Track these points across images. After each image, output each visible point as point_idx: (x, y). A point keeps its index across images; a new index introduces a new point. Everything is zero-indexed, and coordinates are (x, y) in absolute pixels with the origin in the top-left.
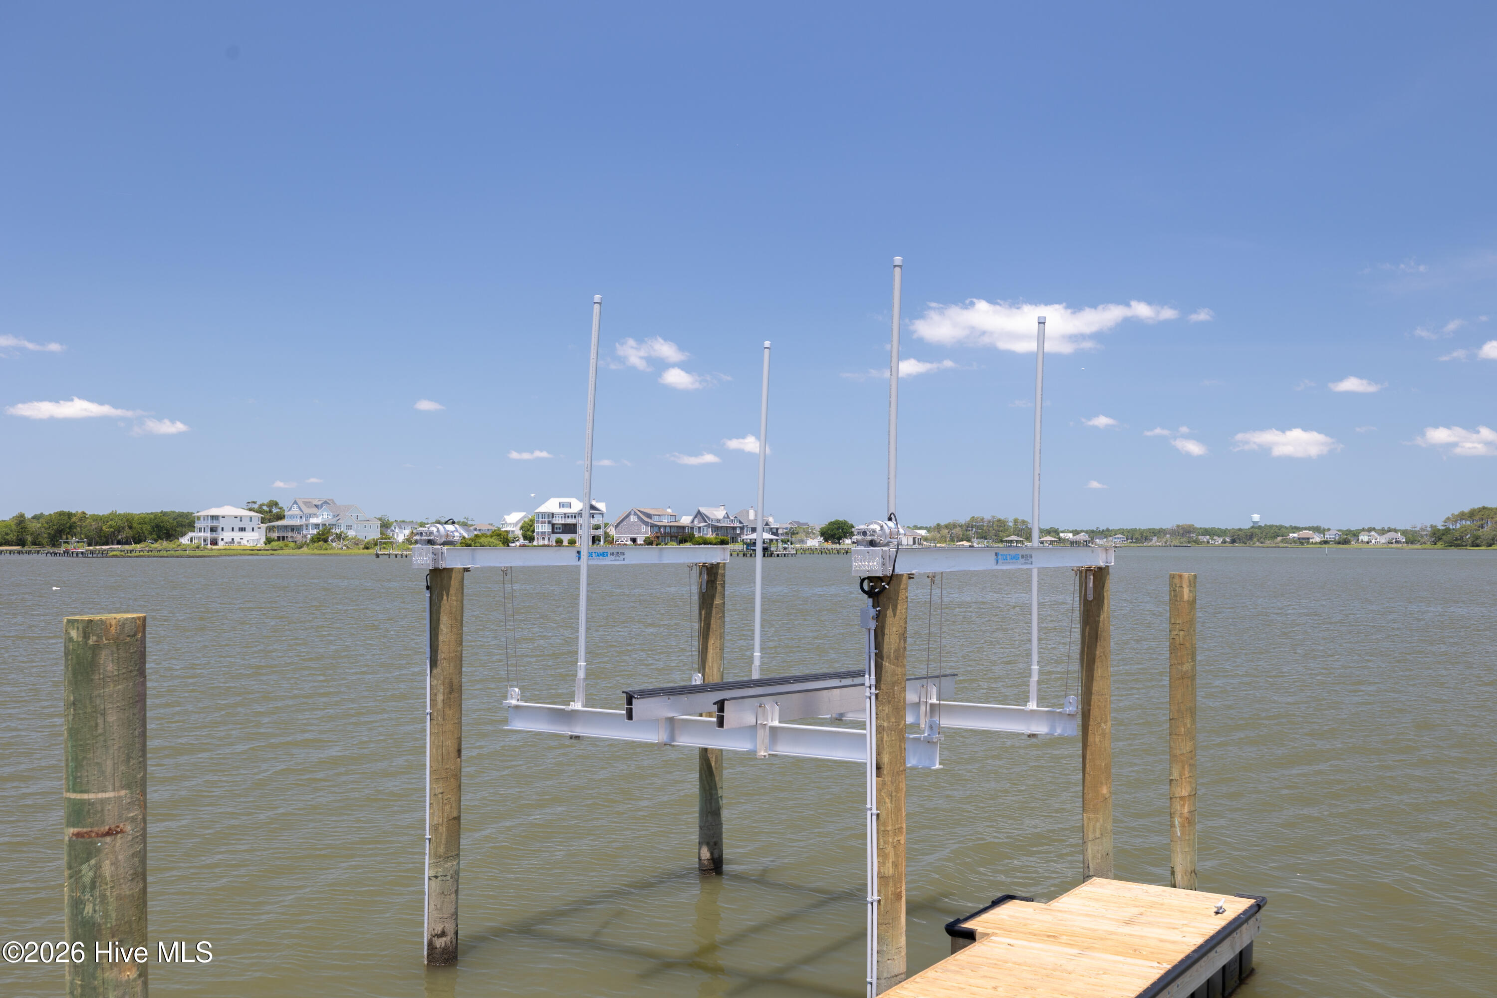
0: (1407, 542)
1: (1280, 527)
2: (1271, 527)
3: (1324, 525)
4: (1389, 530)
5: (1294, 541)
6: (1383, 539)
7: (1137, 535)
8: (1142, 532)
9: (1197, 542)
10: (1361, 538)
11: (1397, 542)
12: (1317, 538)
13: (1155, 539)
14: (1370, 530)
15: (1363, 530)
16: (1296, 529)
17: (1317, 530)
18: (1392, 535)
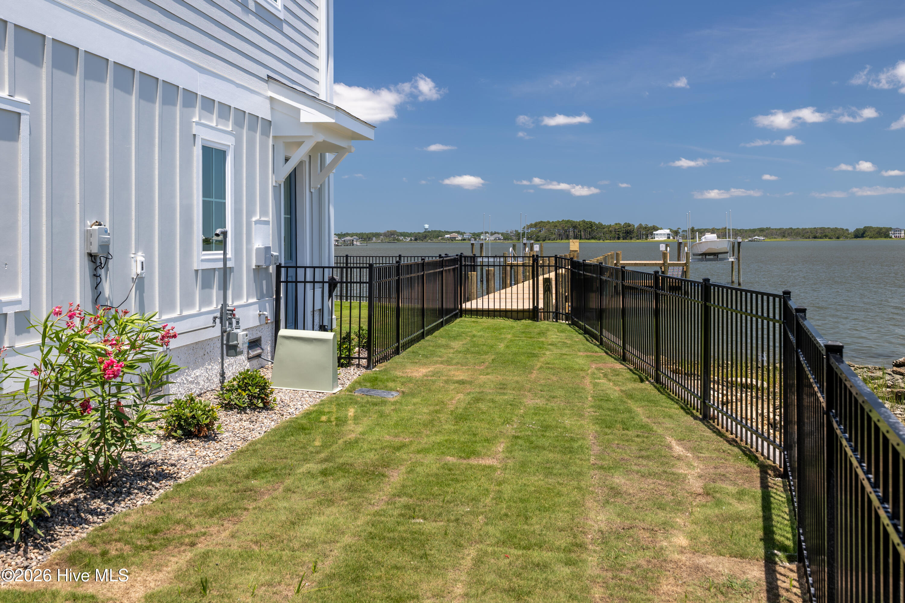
0: (504, 239)
1: (440, 232)
2: (435, 231)
3: (462, 231)
4: (495, 233)
5: (448, 239)
6: (492, 238)
7: (365, 237)
8: (367, 235)
9: (398, 240)
10: (482, 237)
11: (499, 239)
12: (460, 238)
13: (374, 239)
14: (486, 233)
15: (482, 233)
16: (448, 233)
17: (458, 233)
18: (496, 235)
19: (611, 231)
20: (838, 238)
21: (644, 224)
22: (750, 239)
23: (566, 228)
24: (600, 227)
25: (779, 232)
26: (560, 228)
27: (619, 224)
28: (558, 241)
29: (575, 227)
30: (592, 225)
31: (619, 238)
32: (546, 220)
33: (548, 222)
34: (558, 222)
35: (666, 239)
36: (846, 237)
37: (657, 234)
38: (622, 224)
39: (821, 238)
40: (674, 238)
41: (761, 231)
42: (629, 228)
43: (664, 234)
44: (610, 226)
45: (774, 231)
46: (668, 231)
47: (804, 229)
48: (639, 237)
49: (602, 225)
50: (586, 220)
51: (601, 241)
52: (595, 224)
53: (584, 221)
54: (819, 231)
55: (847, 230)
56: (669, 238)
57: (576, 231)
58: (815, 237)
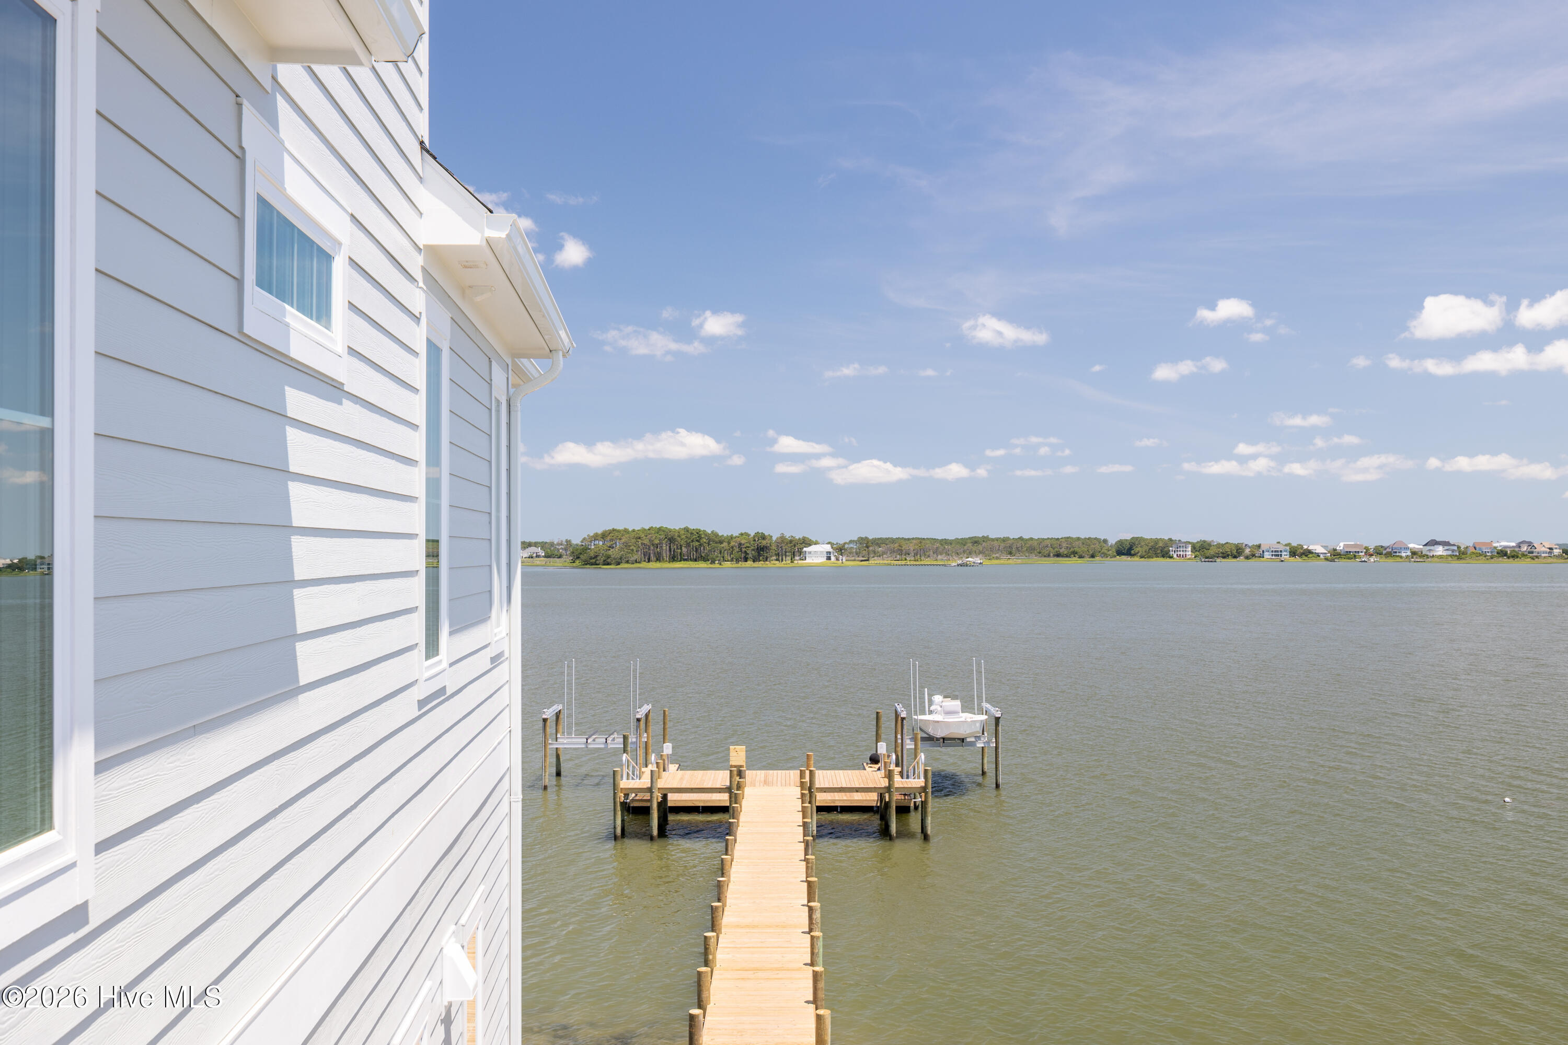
0: (545, 557)
4: (531, 545)
6: (526, 553)
11: (538, 556)
18: (533, 549)
19: (732, 547)
20: (1093, 556)
21: (788, 535)
22: (959, 562)
23: (657, 542)
24: (715, 540)
25: (1002, 545)
26: (646, 542)
27: (748, 535)
28: (644, 564)
29: (671, 540)
30: (700, 537)
31: (746, 560)
32: (621, 527)
33: (626, 531)
34: (644, 530)
35: (822, 560)
36: (1105, 555)
37: (810, 553)
38: (752, 534)
39: (1067, 556)
40: (837, 559)
41: (977, 545)
42: (764, 543)
43: (822, 552)
44: (732, 537)
45: (996, 543)
46: (828, 548)
47: (1041, 541)
48: (779, 556)
49: (717, 535)
50: (691, 527)
51: (717, 565)
52: (706, 534)
53: (686, 530)
54: (1064, 545)
55: (1105, 541)
56: (829, 558)
57: (674, 547)
58: (1058, 555)
